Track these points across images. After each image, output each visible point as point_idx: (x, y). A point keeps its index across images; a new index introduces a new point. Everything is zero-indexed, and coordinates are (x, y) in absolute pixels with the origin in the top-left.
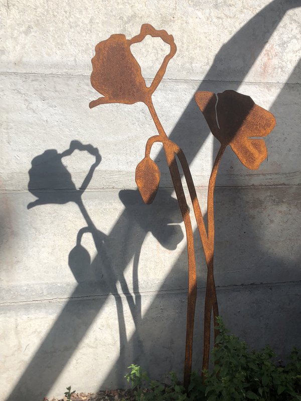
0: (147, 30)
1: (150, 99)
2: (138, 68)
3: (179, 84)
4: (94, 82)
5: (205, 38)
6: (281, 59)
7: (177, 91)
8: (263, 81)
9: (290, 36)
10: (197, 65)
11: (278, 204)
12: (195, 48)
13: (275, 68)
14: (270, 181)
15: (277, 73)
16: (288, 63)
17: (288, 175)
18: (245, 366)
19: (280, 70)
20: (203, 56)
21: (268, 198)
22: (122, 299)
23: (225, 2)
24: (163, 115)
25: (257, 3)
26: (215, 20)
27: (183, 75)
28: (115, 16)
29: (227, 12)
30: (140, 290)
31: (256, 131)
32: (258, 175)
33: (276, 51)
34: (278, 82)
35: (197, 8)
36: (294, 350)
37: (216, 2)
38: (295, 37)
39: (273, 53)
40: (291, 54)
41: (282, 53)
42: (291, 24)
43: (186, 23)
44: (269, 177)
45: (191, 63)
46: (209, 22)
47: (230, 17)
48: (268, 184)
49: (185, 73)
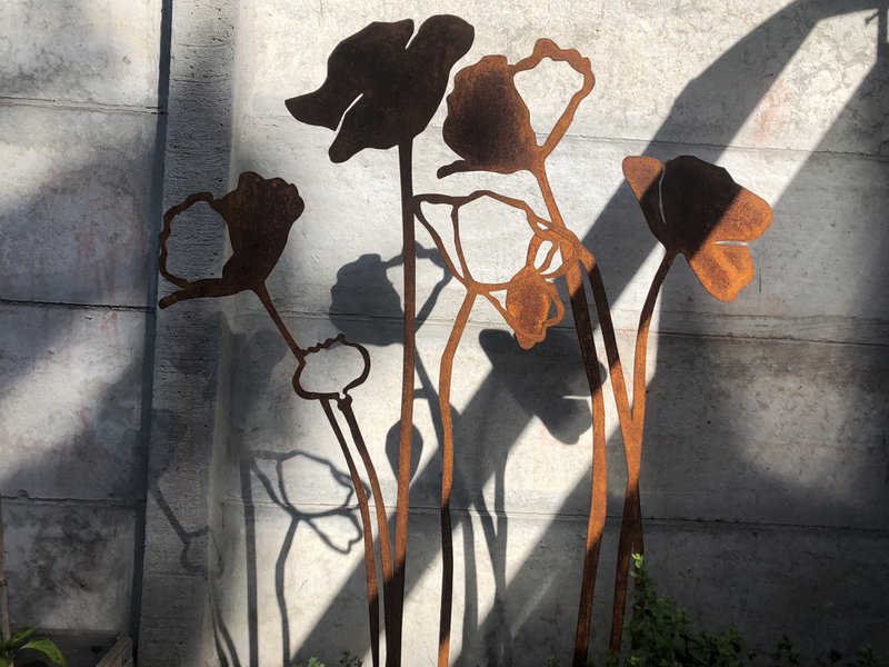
0: (546, 49)
1: (542, 166)
2: (525, 113)
3: (601, 145)
4: (447, 135)
5: (652, 67)
6: (797, 106)
7: (595, 157)
8: (758, 146)
9: (817, 64)
10: (634, 113)
11: (777, 374)
12: (632, 84)
13: (784, 122)
14: (763, 329)
15: (787, 132)
16: (811, 113)
17: (799, 321)
18: (685, 655)
19: (793, 126)
20: (647, 99)
21: (758, 362)
22: (473, 520)
23: (694, 4)
24: (567, 199)
25: (755, 5)
26: (673, 35)
27: (610, 130)
28: (495, 28)
29: (696, 21)
30: (507, 509)
31: (733, 231)
32: (740, 317)
33: (787, 91)
34: (789, 149)
35: (641, 15)
36: (784, 642)
37: (678, 3)
38: (827, 67)
39: (783, 96)
40: (817, 98)
41: (799, 95)
42: (820, 42)
43: (620, 39)
44: (762, 322)
45: (625, 110)
46: (661, 38)
47: (702, 31)
48: (759, 335)
49: (611, 126)
